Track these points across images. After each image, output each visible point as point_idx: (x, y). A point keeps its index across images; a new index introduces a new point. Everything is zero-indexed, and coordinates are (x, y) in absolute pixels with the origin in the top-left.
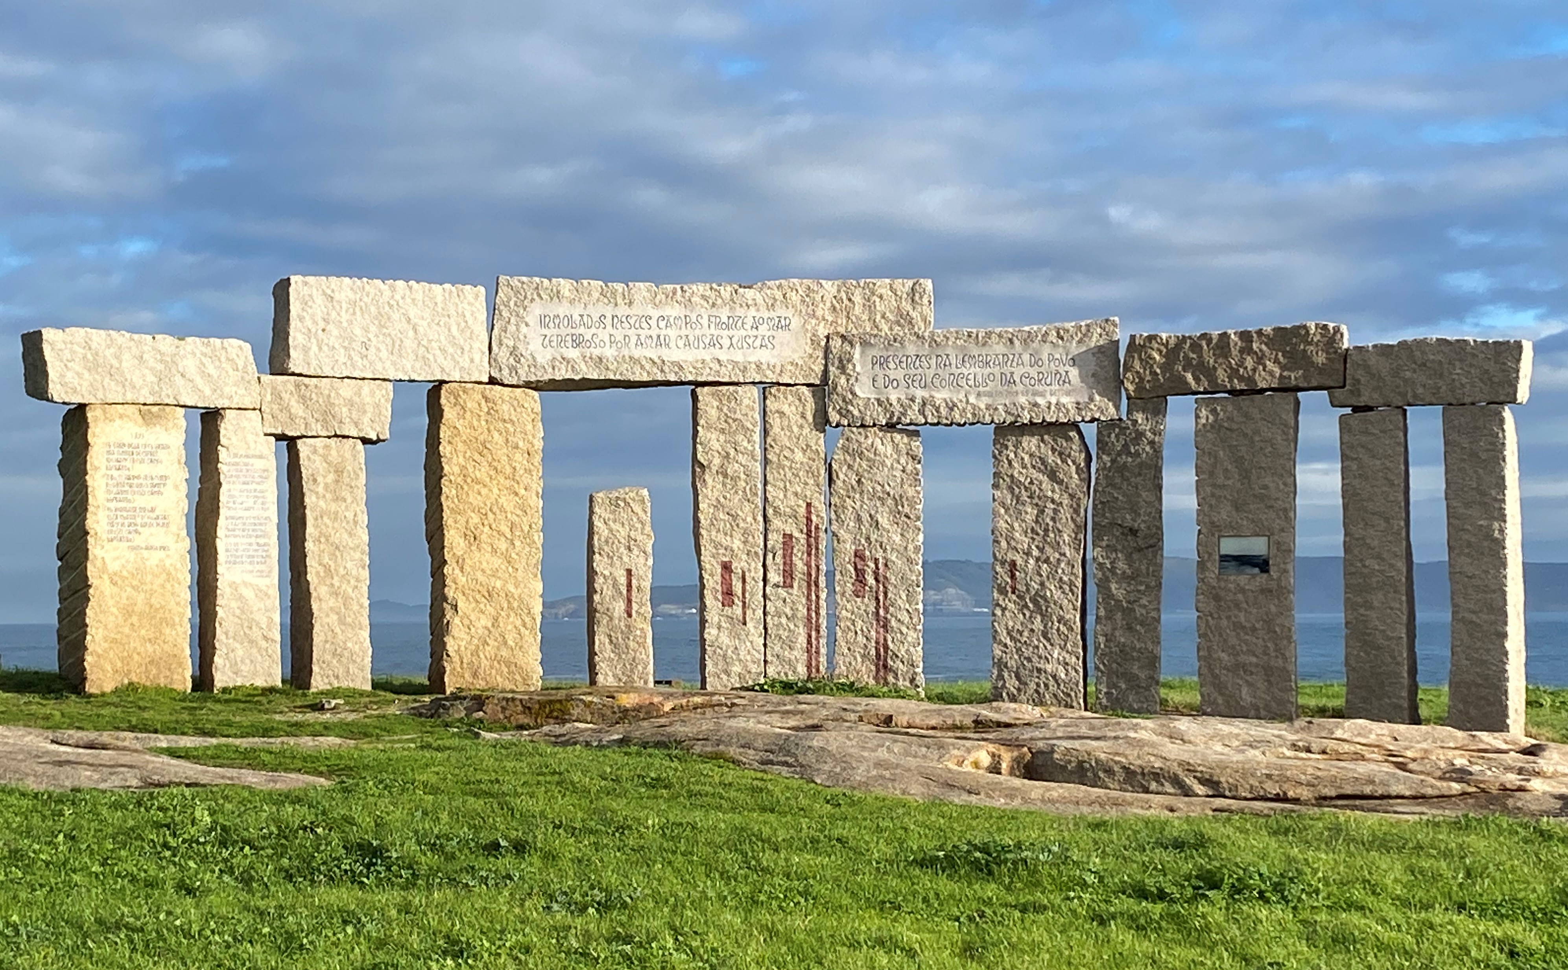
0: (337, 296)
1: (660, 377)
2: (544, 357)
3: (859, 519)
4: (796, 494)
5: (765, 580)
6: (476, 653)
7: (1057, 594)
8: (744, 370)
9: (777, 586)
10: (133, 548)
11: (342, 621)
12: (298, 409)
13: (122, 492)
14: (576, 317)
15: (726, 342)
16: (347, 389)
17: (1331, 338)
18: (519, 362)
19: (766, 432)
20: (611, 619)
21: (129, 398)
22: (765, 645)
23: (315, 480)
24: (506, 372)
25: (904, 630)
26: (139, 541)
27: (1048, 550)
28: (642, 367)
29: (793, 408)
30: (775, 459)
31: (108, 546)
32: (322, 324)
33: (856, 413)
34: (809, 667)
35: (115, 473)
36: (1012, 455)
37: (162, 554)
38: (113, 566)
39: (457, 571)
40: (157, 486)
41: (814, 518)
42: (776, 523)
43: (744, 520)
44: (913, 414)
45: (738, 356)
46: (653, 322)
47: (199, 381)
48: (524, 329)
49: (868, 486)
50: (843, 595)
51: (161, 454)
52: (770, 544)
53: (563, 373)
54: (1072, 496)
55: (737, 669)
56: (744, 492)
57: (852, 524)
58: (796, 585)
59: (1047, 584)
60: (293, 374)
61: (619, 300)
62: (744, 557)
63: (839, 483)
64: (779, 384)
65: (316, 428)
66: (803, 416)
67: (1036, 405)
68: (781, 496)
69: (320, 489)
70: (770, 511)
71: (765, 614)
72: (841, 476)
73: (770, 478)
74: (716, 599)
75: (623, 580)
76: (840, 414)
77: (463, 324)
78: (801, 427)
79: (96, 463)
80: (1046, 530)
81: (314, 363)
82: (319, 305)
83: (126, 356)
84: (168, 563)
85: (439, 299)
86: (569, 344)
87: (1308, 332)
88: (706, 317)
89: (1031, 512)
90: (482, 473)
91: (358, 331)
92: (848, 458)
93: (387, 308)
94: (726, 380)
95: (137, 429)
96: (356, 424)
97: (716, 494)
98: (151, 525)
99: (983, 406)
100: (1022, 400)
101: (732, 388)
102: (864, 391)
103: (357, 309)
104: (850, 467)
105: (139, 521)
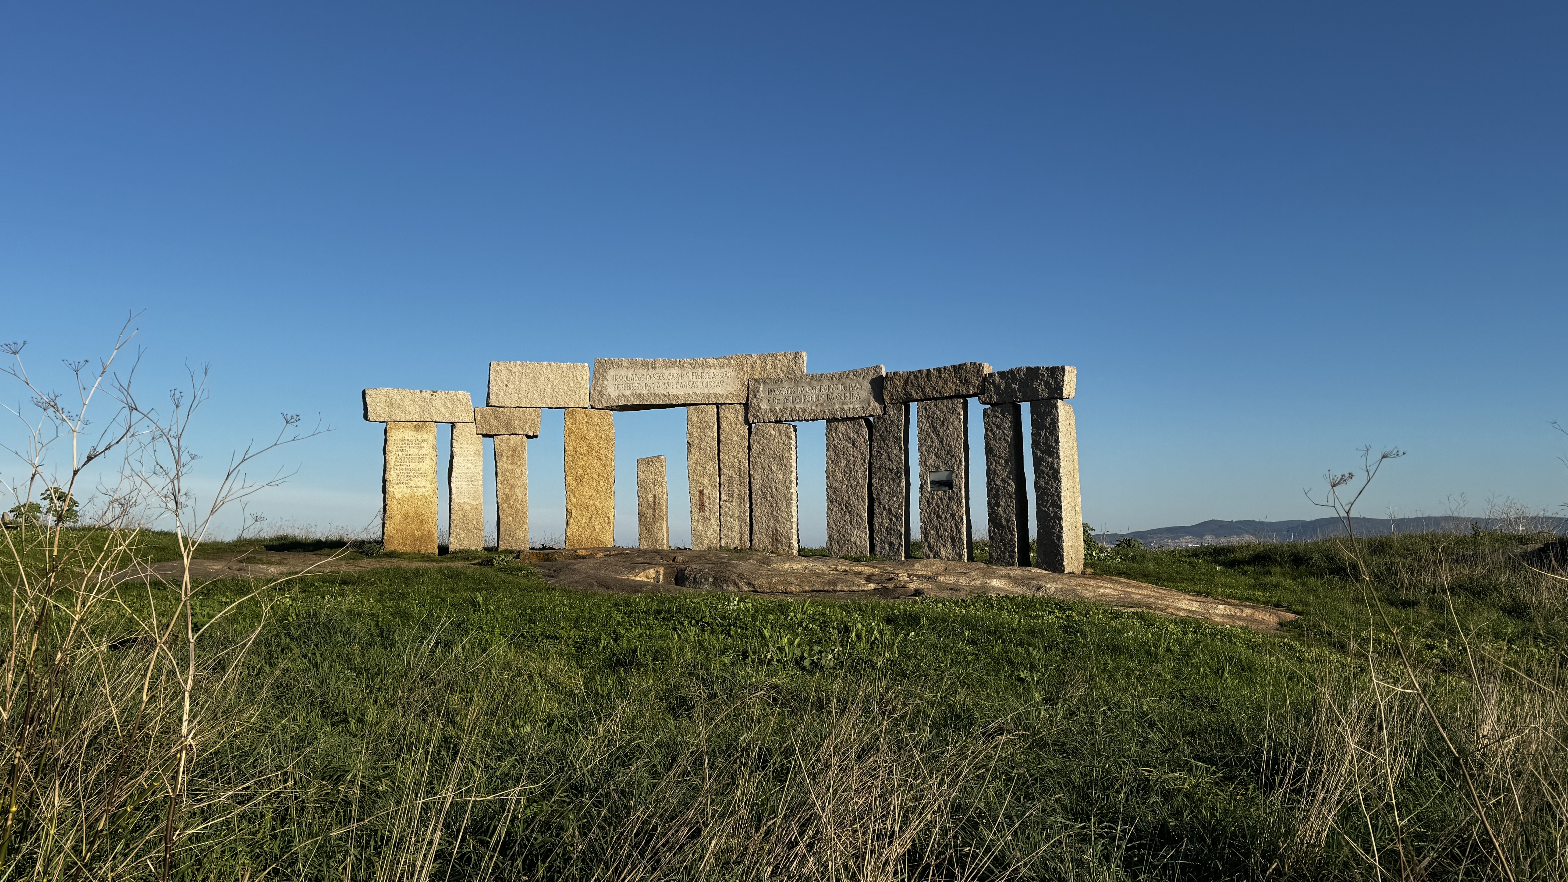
0: (514, 370)
1: (668, 402)
2: (614, 394)
3: (763, 468)
4: (734, 456)
5: (720, 499)
6: (580, 535)
7: (856, 502)
8: (708, 398)
9: (725, 501)
10: (408, 487)
11: (514, 520)
12: (494, 423)
13: (403, 462)
14: (630, 376)
15: (700, 384)
16: (517, 413)
17: (978, 368)
18: (602, 397)
19: (719, 427)
20: (646, 518)
21: (408, 418)
22: (720, 530)
23: (502, 455)
24: (597, 402)
25: (785, 521)
26: (412, 484)
27: (852, 481)
28: (660, 398)
29: (732, 415)
30: (724, 440)
31: (396, 486)
32: (506, 383)
33: (761, 416)
34: (741, 540)
35: (400, 453)
36: (834, 434)
37: (424, 490)
38: (398, 496)
39: (572, 496)
40: (422, 458)
41: (742, 468)
42: (724, 470)
43: (709, 470)
44: (787, 416)
45: (706, 392)
46: (666, 377)
47: (443, 410)
48: (606, 382)
49: (767, 452)
50: (756, 505)
51: (424, 444)
52: (722, 480)
53: (622, 402)
54: (862, 454)
55: (706, 541)
56: (709, 456)
57: (760, 470)
58: (734, 501)
59: (851, 498)
60: (492, 406)
61: (650, 367)
62: (709, 487)
63: (753, 451)
64: (725, 404)
65: (502, 431)
66: (737, 419)
67: (843, 409)
68: (727, 458)
69: (504, 459)
70: (722, 465)
71: (720, 515)
72: (755, 447)
73: (721, 449)
74: (696, 508)
75: (651, 499)
76: (754, 418)
77: (576, 381)
78: (736, 424)
79: (390, 449)
80: (850, 471)
81: (501, 400)
82: (504, 374)
83: (407, 400)
84: (426, 494)
85: (565, 369)
86: (626, 389)
87: (966, 367)
88: (691, 373)
89: (843, 462)
90: (584, 450)
91: (523, 386)
92: (758, 438)
93: (538, 374)
94: (700, 402)
95: (412, 433)
96: (522, 429)
97: (696, 457)
98: (418, 477)
99: (819, 411)
100: (837, 407)
101: (703, 406)
102: (764, 406)
103: (524, 376)
104: (758, 442)
105: (412, 474)
